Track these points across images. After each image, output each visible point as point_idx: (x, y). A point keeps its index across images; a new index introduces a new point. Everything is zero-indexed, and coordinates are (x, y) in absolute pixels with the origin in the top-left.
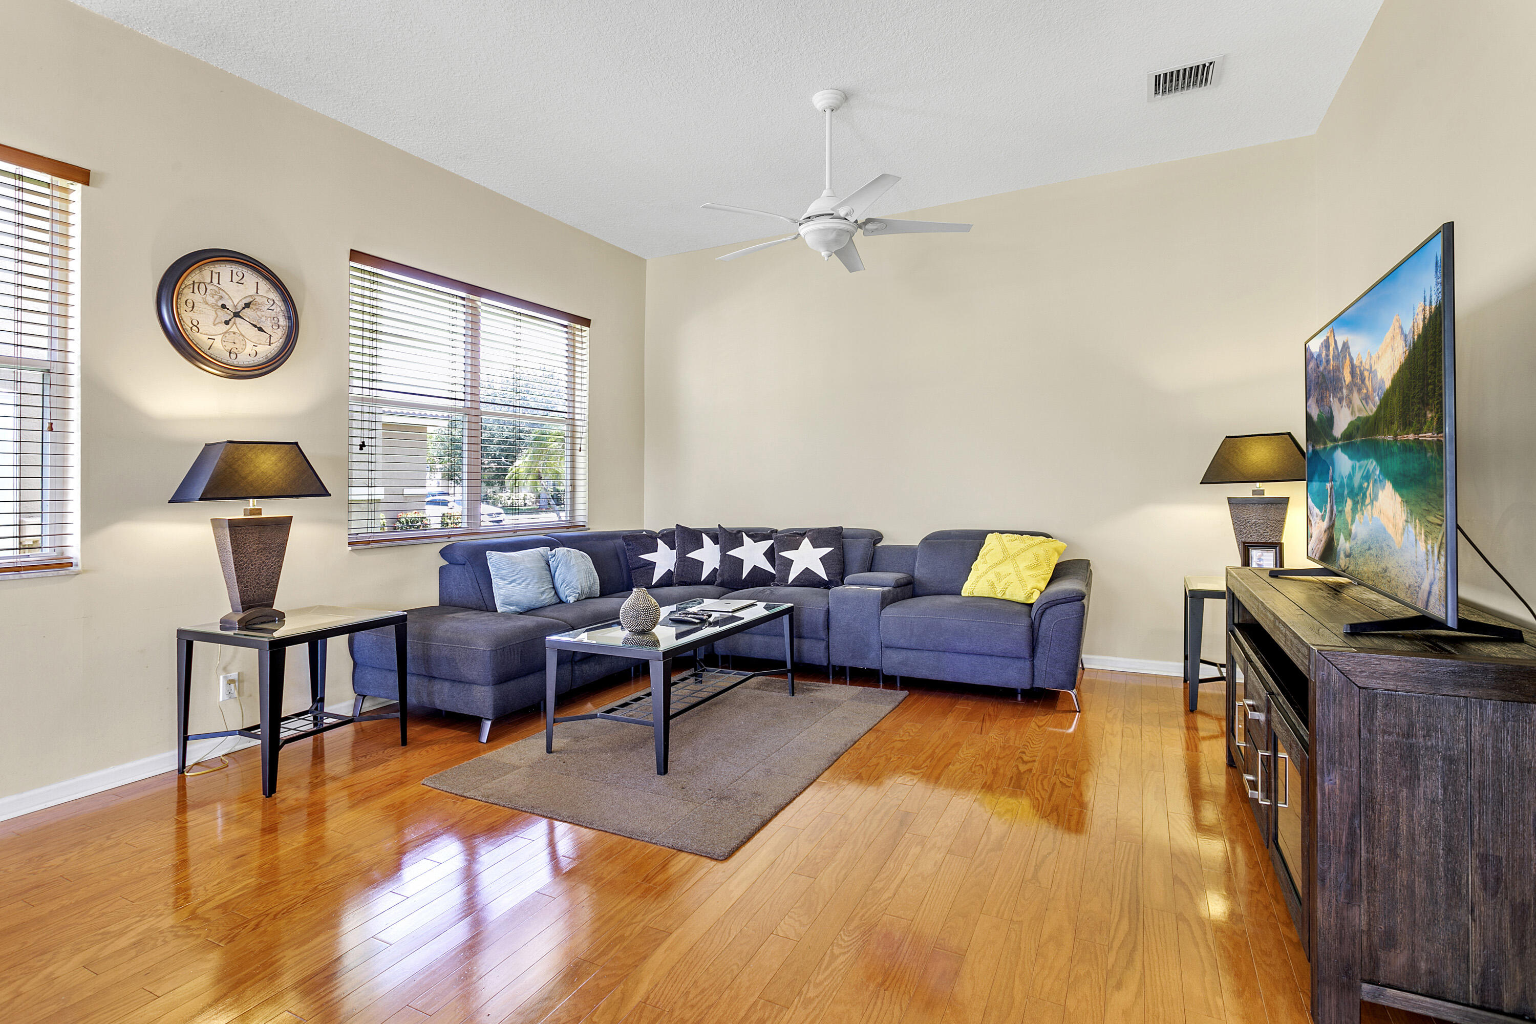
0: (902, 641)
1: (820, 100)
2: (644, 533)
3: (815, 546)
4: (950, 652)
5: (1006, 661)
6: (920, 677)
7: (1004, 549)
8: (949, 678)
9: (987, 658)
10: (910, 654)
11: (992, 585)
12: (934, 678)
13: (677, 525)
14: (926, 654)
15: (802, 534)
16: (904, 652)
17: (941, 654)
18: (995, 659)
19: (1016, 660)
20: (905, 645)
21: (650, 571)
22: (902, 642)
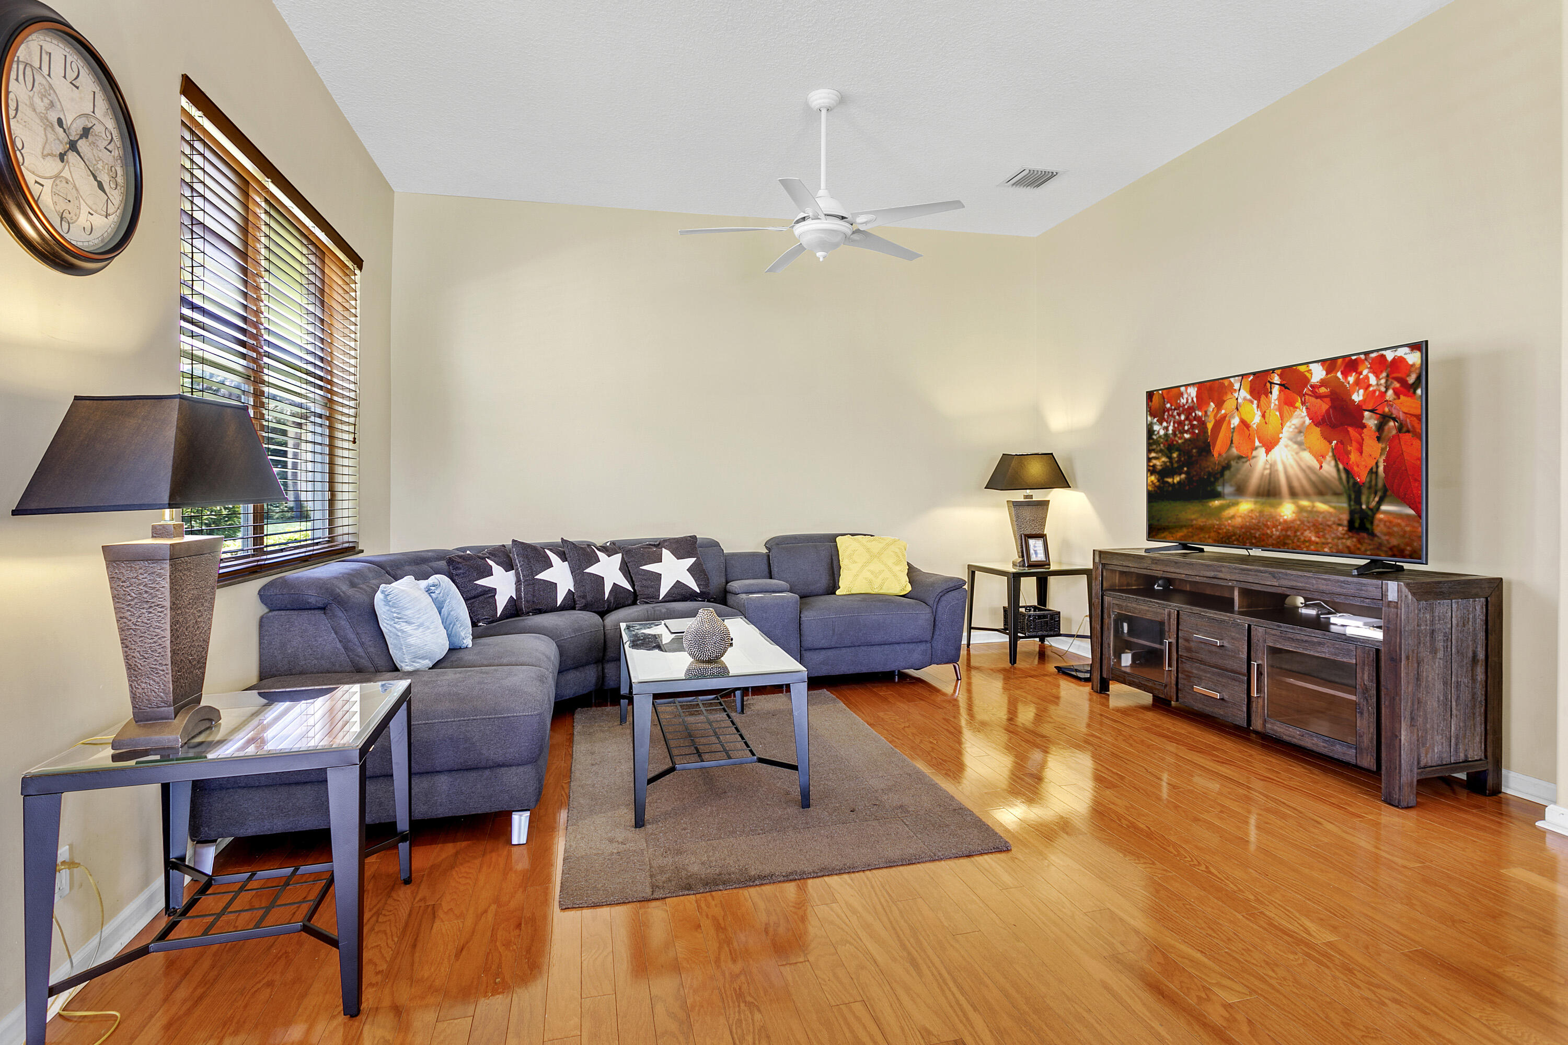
0: (823, 641)
1: (820, 97)
2: (468, 552)
3: (679, 557)
4: (864, 646)
5: (911, 646)
6: (837, 673)
7: (868, 550)
8: (864, 670)
9: (896, 645)
10: (830, 653)
11: (870, 582)
12: (851, 672)
13: (514, 541)
14: (844, 650)
15: (660, 544)
16: (823, 652)
17: (857, 648)
18: (903, 645)
19: (919, 644)
20: (826, 645)
21: (491, 600)
22: (824, 643)
